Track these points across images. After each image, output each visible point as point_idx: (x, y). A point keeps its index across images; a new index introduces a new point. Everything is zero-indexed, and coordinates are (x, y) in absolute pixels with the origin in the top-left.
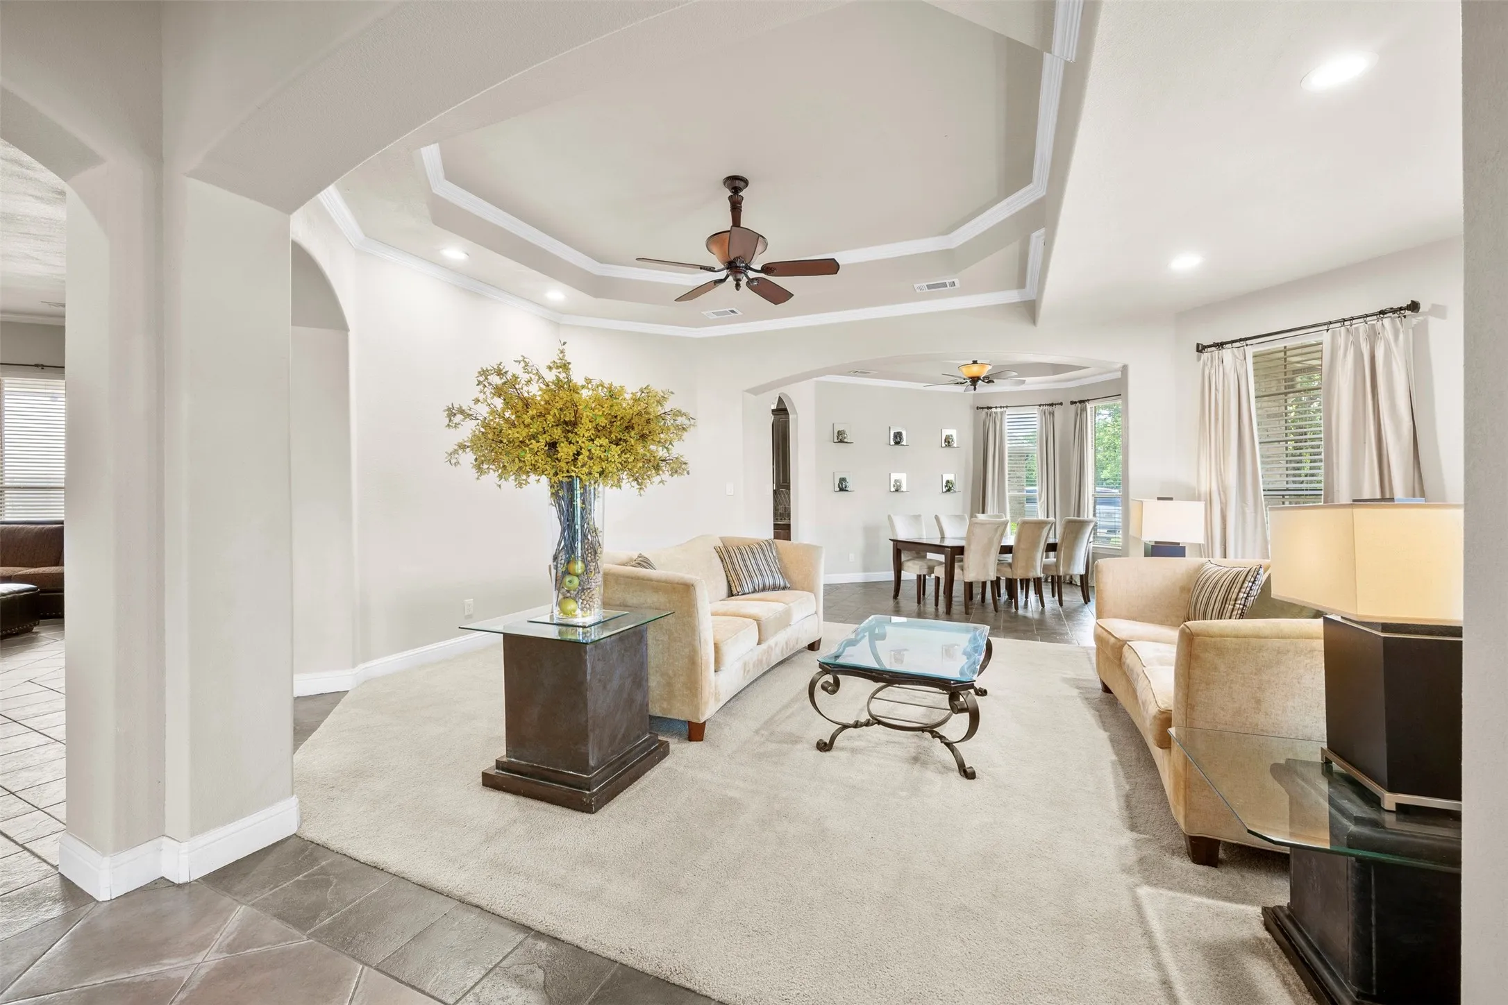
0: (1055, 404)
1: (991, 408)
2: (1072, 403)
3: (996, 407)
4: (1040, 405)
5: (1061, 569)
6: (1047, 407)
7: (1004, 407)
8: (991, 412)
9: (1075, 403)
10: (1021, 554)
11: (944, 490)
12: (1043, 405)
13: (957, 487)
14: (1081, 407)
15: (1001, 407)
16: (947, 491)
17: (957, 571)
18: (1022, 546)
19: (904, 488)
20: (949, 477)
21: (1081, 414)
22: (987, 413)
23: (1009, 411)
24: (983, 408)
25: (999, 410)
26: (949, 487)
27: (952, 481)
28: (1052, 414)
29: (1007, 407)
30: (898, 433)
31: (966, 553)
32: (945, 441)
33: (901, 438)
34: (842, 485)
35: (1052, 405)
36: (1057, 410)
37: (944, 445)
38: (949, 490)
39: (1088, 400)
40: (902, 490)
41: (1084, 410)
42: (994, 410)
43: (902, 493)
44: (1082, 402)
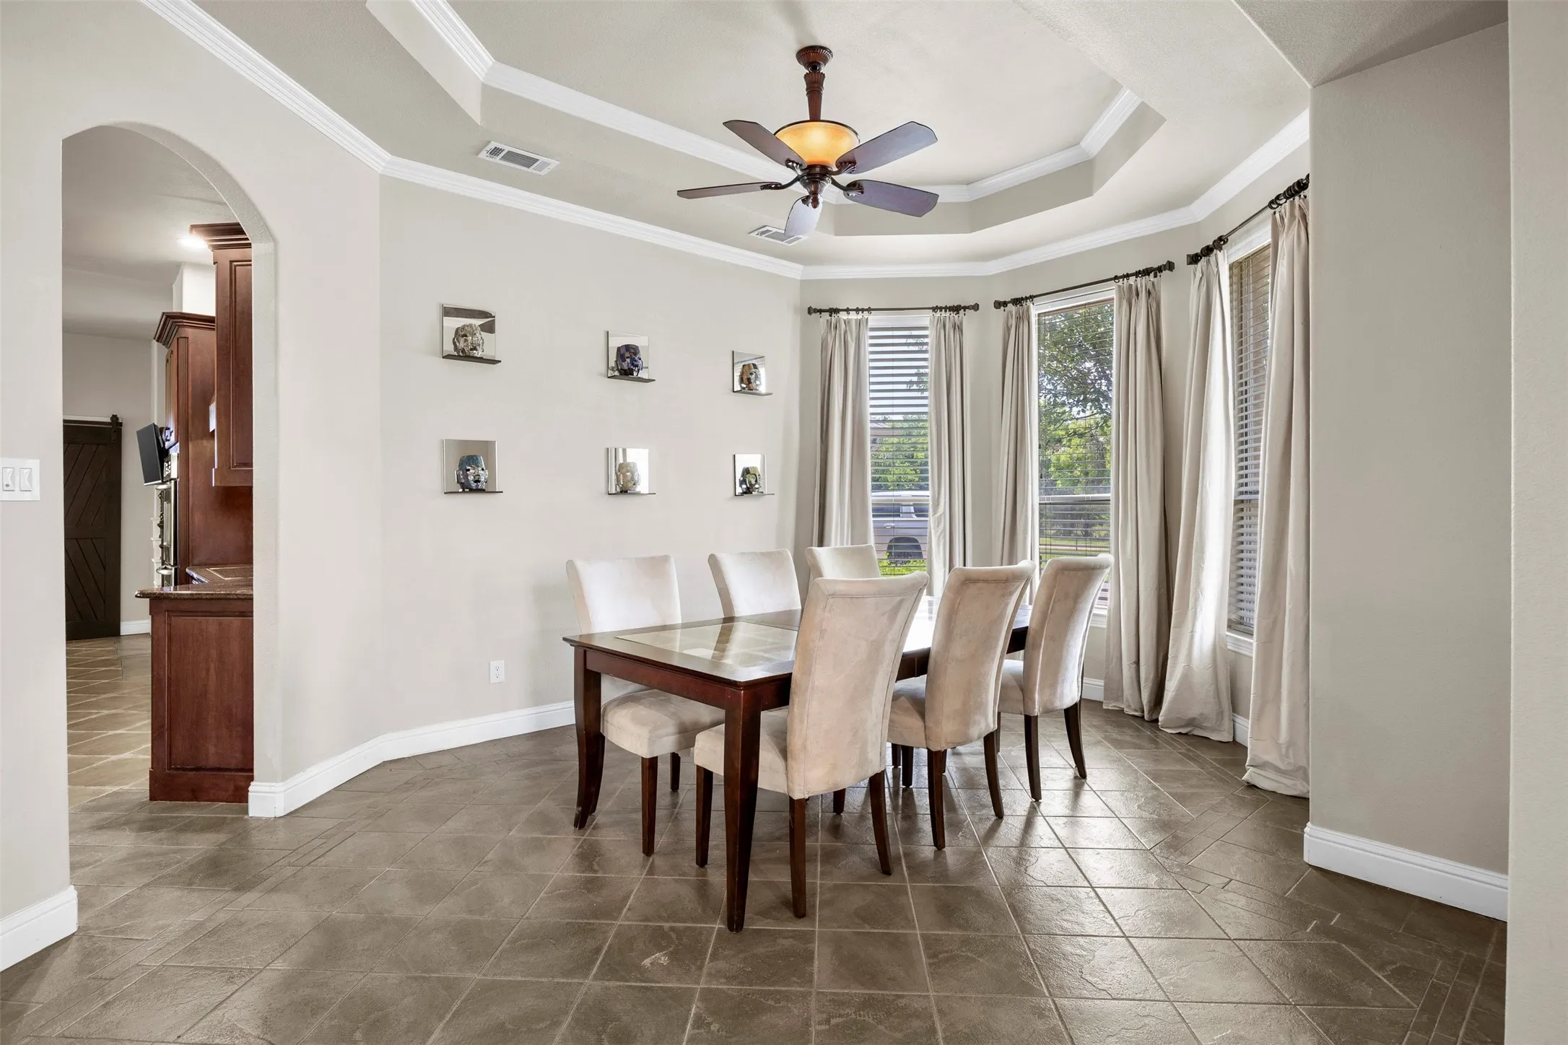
0: (965, 308)
1: (837, 311)
2: (999, 305)
3: (848, 310)
4: (935, 309)
5: (1037, 696)
6: (948, 314)
7: (863, 310)
8: (838, 321)
9: (1005, 304)
10: (950, 677)
11: (739, 490)
12: (941, 309)
13: (766, 485)
14: (1017, 312)
15: (857, 310)
16: (744, 493)
17: (767, 756)
18: (958, 650)
19: (642, 487)
20: (748, 460)
21: (1017, 328)
22: (829, 323)
23: (874, 320)
24: (821, 311)
25: (853, 316)
26: (749, 485)
27: (755, 468)
28: (958, 328)
29: (869, 310)
30: (628, 347)
31: (795, 698)
32: (742, 381)
33: (634, 364)
34: (467, 476)
35: (956, 309)
36: (967, 319)
37: (737, 388)
38: (748, 491)
39: (1032, 297)
40: (638, 489)
41: (1023, 318)
42: (843, 316)
43: (636, 499)
44: (1017, 301)
